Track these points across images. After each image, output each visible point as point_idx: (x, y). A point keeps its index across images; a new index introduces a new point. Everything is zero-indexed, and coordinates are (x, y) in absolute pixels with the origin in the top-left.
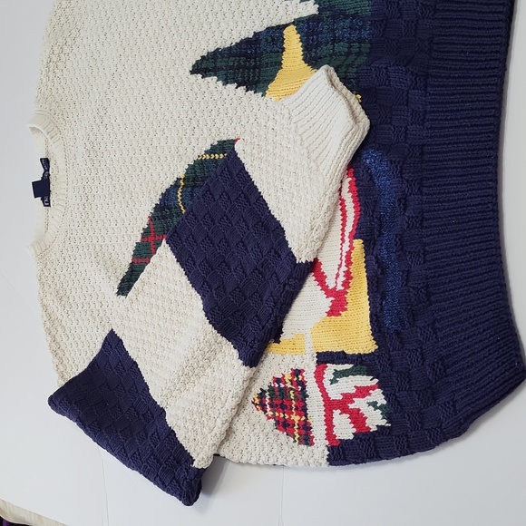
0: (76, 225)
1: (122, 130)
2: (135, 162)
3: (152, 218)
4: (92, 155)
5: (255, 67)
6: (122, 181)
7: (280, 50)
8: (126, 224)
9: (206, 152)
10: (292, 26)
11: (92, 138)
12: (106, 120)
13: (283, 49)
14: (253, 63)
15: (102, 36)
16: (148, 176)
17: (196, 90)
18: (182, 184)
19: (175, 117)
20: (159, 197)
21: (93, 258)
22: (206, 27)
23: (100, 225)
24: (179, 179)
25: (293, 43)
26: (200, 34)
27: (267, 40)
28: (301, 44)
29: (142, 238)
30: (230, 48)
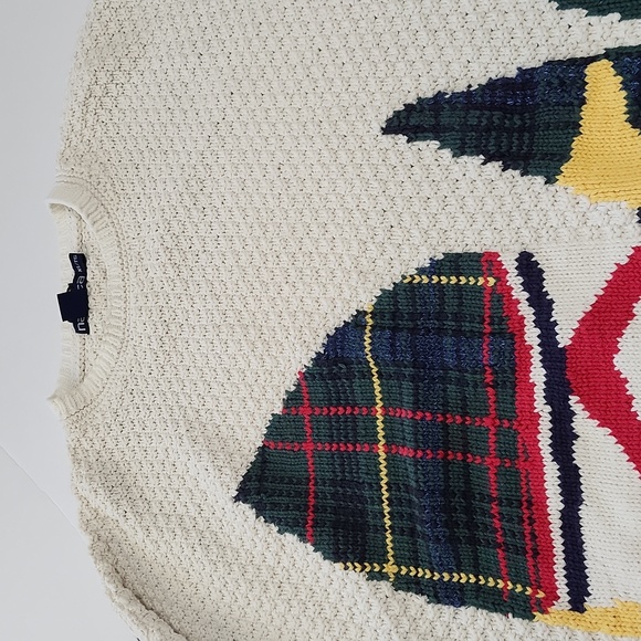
0: (145, 371)
1: (238, 218)
2: (265, 276)
3: (307, 376)
4: (177, 258)
5: (522, 130)
6: (239, 305)
7: (576, 102)
8: (250, 379)
9: (421, 271)
10: (605, 61)
11: (176, 229)
12: (203, 201)
13: (583, 101)
14: (519, 122)
15: (193, 59)
16: (295, 302)
17: (393, 160)
18: (371, 322)
19: (352, 204)
20: (322, 340)
21: (183, 430)
22: (413, 53)
23: (195, 375)
24: (361, 314)
25: (605, 92)
26: (400, 66)
27: (549, 83)
28: (624, 93)
29: (286, 407)
30: (468, 94)
